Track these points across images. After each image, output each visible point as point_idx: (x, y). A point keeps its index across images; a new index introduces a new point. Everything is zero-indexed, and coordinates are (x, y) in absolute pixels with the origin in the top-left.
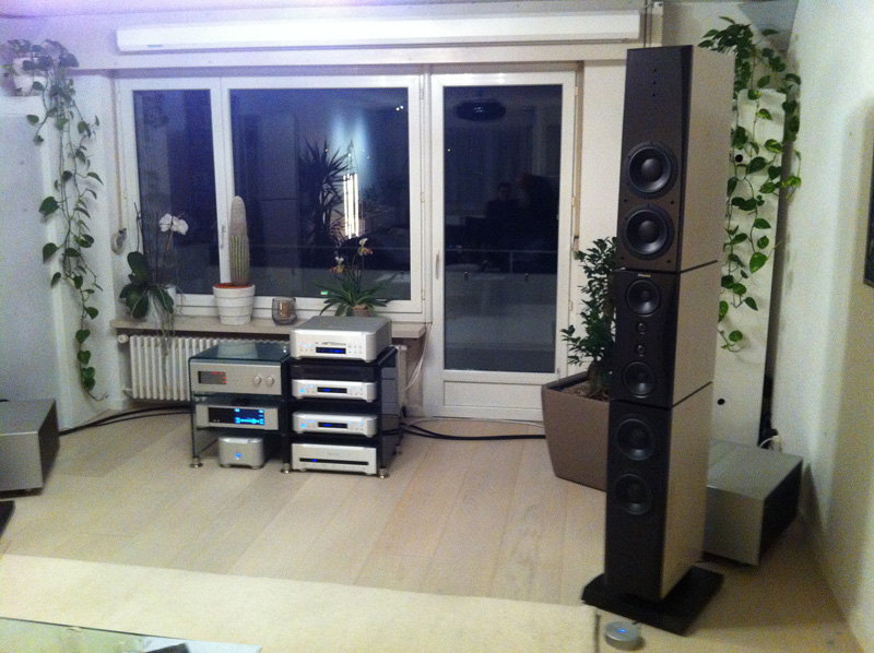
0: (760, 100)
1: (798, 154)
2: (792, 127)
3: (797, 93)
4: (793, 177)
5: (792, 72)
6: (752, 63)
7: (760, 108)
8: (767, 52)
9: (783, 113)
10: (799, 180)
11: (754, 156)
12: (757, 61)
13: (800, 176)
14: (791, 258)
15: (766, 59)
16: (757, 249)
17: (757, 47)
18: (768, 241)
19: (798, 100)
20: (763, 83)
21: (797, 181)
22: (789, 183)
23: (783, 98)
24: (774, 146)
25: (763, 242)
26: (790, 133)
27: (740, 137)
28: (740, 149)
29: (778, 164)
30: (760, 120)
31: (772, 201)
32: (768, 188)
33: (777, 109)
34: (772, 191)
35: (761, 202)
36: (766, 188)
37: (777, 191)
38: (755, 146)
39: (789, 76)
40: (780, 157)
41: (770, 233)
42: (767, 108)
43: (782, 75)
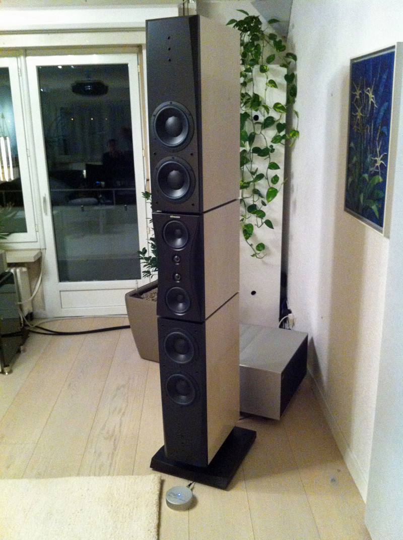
0: (268, 73)
1: (296, 113)
2: (292, 93)
3: (295, 68)
4: (295, 131)
5: (291, 51)
6: (262, 45)
7: (269, 79)
8: (272, 37)
9: (285, 82)
10: (298, 132)
11: (267, 116)
12: (265, 43)
13: (299, 130)
14: (295, 190)
15: (272, 42)
16: (271, 185)
17: (264, 33)
18: (278, 178)
19: (295, 73)
20: (270, 60)
21: (296, 133)
22: (291, 135)
23: (284, 71)
24: (279, 108)
25: (275, 179)
26: (291, 98)
27: (256, 101)
28: (256, 110)
29: (283, 121)
30: (269, 88)
31: (280, 148)
32: (278, 139)
33: (281, 80)
34: (280, 142)
35: (273, 150)
36: (276, 140)
37: (283, 141)
38: (267, 108)
39: (289, 55)
40: (284, 115)
41: (280, 173)
42: (274, 79)
43: (284, 53)
